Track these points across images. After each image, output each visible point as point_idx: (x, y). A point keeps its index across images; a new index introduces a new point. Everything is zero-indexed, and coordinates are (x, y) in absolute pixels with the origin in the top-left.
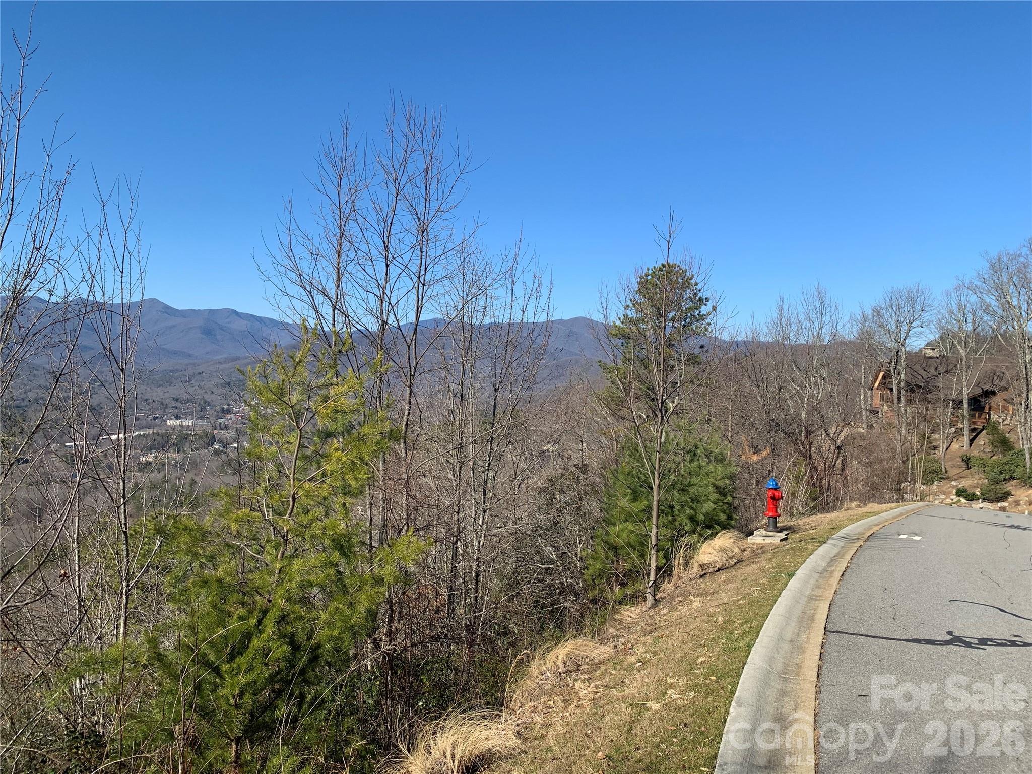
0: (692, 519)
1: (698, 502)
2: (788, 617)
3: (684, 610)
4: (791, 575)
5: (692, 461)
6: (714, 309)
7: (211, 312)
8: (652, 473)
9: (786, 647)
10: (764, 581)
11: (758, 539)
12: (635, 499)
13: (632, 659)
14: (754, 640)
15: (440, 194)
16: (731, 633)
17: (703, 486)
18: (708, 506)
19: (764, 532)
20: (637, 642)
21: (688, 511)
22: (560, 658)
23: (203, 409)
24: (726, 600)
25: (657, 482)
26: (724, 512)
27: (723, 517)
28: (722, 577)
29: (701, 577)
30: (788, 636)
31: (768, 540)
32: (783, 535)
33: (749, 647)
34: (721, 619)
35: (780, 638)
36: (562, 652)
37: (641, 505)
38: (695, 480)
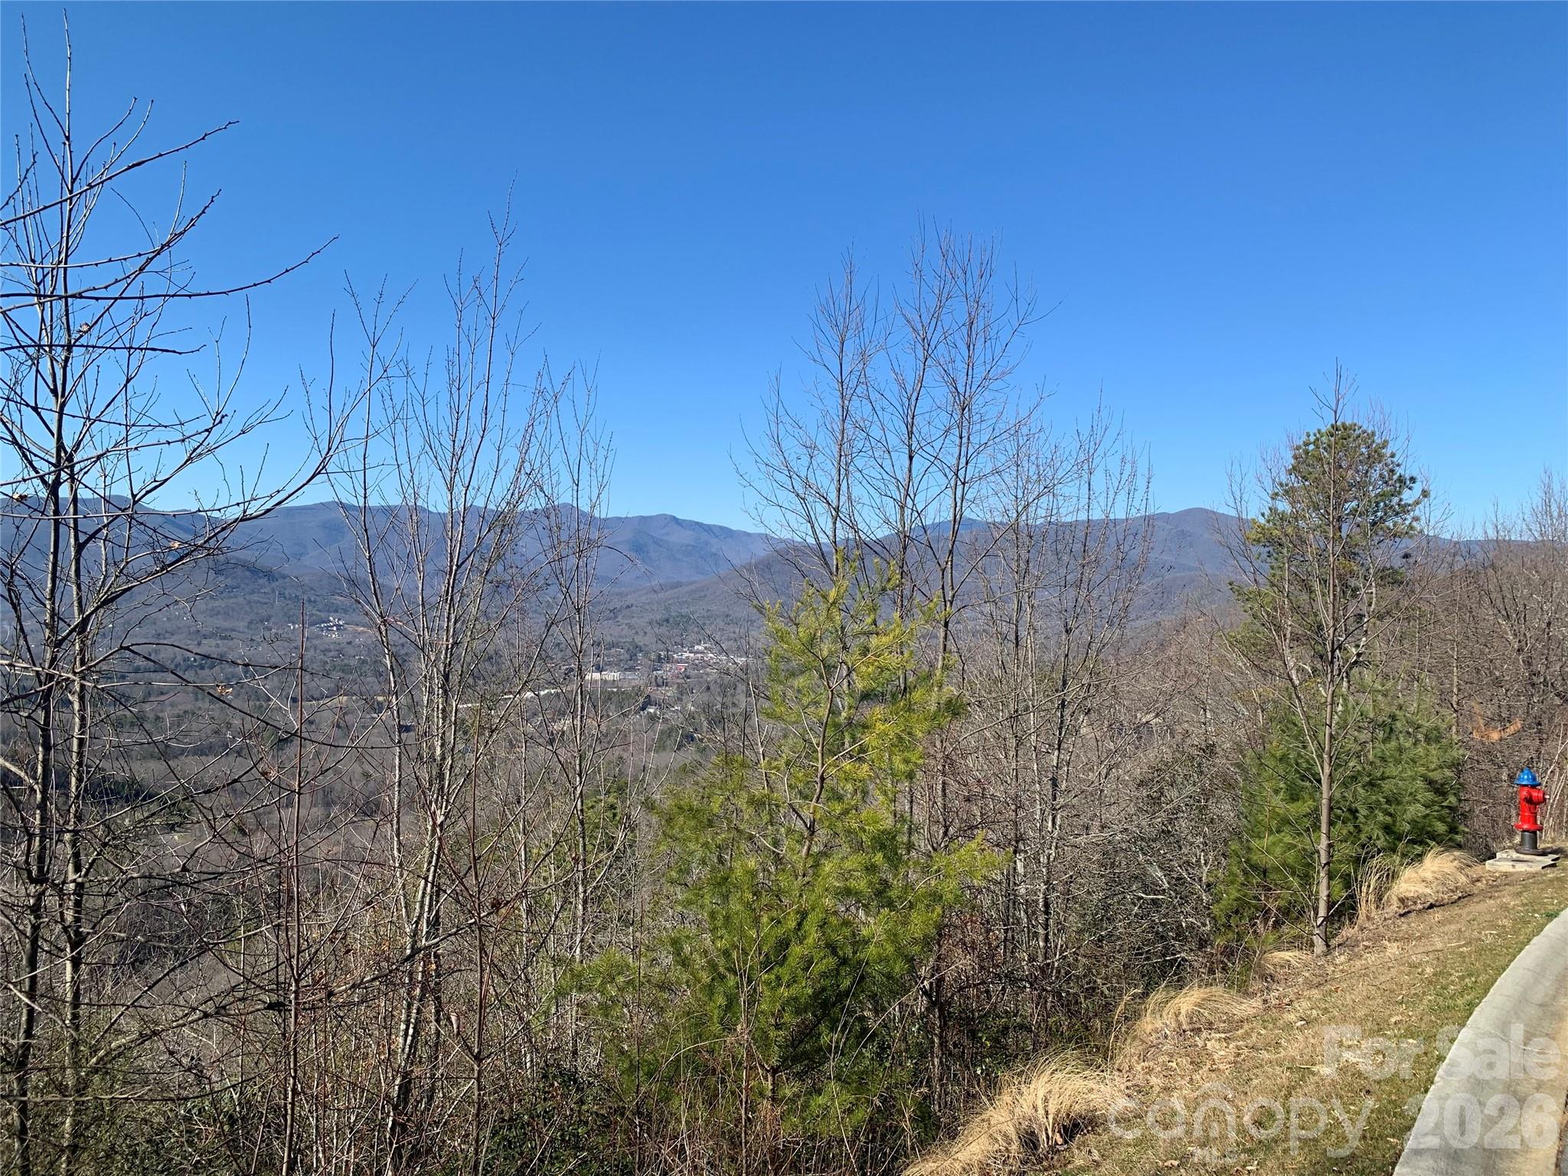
0: (1387, 829)
1: (1399, 803)
2: (1539, 972)
3: (1371, 958)
4: (1551, 916)
5: (1386, 740)
6: (1426, 494)
7: (642, 520)
8: (1320, 756)
9: (1533, 1011)
10: (1505, 922)
11: (1503, 863)
12: (1294, 797)
13: (1291, 1017)
14: (1480, 998)
15: (989, 356)
16: (1442, 989)
17: (1403, 778)
18: (1415, 810)
19: (1515, 855)
20: (1299, 997)
21: (1381, 817)
23: (633, 657)
24: (1439, 946)
25: (1327, 770)
26: (1442, 819)
27: (1441, 828)
28: (1437, 915)
29: (1401, 915)
30: (1539, 995)
31: (1521, 868)
32: (1548, 860)
33: (1471, 1007)
34: (1429, 970)
35: (1523, 1000)
37: (1304, 807)
38: (1392, 770)
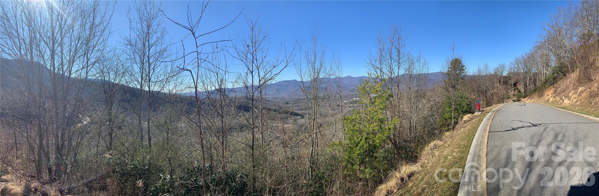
0: (462, 111)
1: (463, 107)
2: (481, 131)
3: (459, 131)
4: (482, 121)
5: (462, 99)
6: (466, 68)
7: (360, 77)
8: (452, 102)
9: (481, 137)
10: (477, 123)
11: (476, 114)
12: (450, 108)
13: (446, 145)
14: (474, 137)
15: (402, 43)
16: (469, 136)
17: (464, 104)
18: (465, 108)
19: (477, 112)
20: (448, 140)
21: (461, 110)
22: (432, 145)
24: (468, 128)
25: (453, 104)
26: (468, 109)
27: (468, 110)
28: (468, 123)
29: (464, 123)
30: (481, 135)
31: (478, 114)
32: (481, 112)
33: (473, 139)
34: (467, 133)
35: (480, 135)
36: (432, 144)
37: (451, 109)
38: (462, 103)
